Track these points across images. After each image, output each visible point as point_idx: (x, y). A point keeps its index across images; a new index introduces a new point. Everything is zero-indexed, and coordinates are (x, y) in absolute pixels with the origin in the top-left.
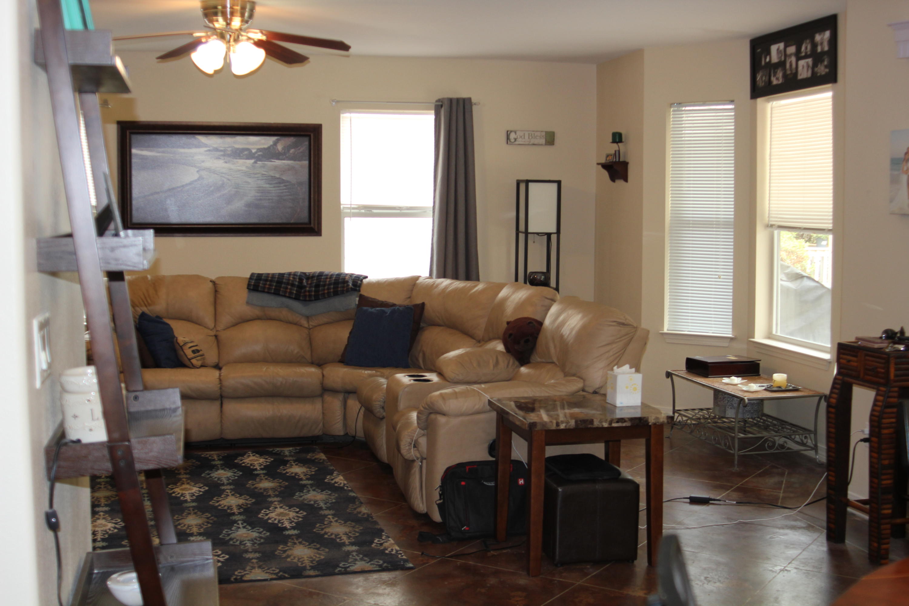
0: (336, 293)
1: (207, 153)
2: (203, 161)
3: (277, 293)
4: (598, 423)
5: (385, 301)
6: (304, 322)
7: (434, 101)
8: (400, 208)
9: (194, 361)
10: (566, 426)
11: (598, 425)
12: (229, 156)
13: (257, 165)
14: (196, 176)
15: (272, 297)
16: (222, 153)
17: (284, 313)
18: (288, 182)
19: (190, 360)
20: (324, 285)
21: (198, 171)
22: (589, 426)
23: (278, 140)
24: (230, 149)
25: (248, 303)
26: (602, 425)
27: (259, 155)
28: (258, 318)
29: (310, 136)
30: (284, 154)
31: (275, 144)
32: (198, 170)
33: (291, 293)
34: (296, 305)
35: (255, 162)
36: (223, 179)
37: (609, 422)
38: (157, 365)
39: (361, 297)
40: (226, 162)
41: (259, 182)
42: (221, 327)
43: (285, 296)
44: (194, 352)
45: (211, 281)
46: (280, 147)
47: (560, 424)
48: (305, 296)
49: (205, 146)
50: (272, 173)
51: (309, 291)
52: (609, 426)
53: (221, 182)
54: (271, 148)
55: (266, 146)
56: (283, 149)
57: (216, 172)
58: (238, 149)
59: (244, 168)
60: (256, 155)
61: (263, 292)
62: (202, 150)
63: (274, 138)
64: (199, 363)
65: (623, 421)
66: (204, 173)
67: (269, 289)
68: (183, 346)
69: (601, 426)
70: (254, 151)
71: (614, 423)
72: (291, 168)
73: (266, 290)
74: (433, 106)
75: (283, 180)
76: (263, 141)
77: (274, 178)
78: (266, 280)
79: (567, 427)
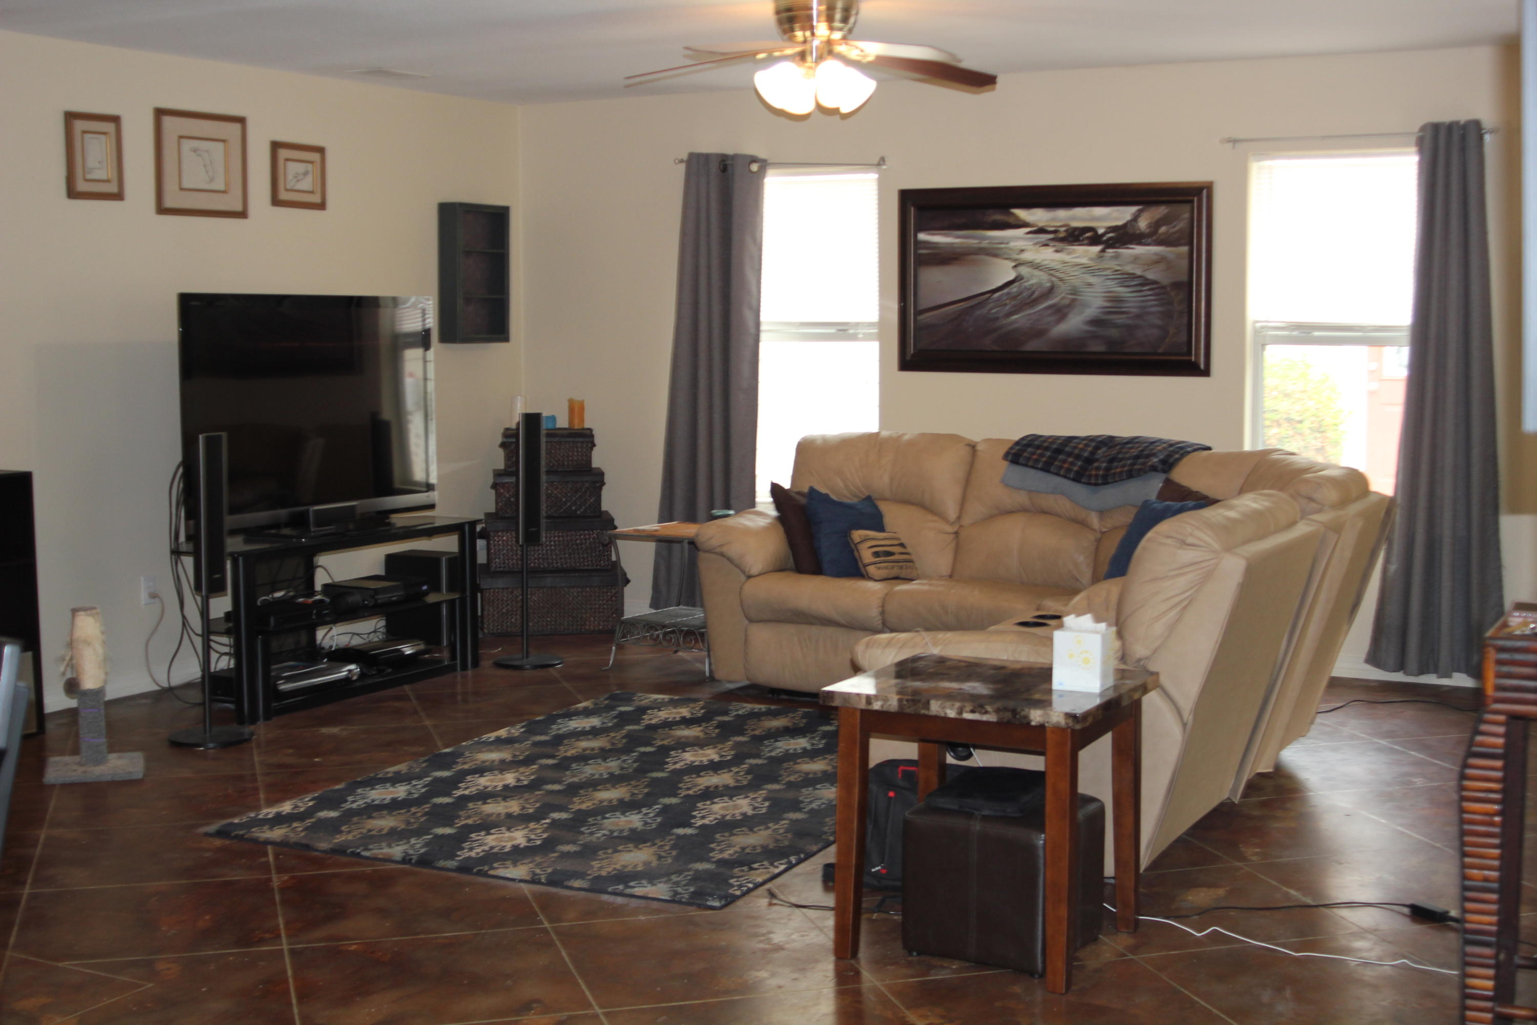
0: (1131, 475)
1: (1030, 236)
2: (1022, 251)
3: (1046, 469)
4: (938, 709)
5: (1197, 492)
6: (1094, 520)
7: (1416, 129)
8: (1361, 328)
9: (871, 570)
10: (882, 706)
11: (938, 711)
12: (1062, 240)
13: (1106, 254)
14: (1011, 276)
15: (1041, 474)
16: (1051, 236)
17: (1062, 504)
18: (1154, 282)
19: (865, 566)
20: (1122, 459)
21: (1015, 266)
22: (923, 712)
23: (1140, 211)
24: (1064, 229)
25: (1005, 483)
26: (946, 714)
27: (1111, 238)
28: (1024, 510)
29: (1192, 202)
30: (1150, 235)
31: (1135, 218)
32: (1014, 264)
33: (1069, 470)
34: (1079, 490)
35: (1103, 251)
36: (1054, 279)
37: (958, 709)
38: (817, 570)
39: (1168, 482)
40: (1057, 251)
41: (1109, 283)
42: (966, 521)
43: (1058, 474)
44: (876, 554)
45: (969, 445)
46: (1143, 224)
47: (873, 701)
48: (1090, 476)
49: (1025, 225)
50: (1129, 269)
51: (1098, 469)
52: (958, 717)
53: (1048, 285)
54: (1129, 224)
55: (1120, 223)
56: (1149, 226)
57: (1041, 268)
58: (1075, 229)
59: (1084, 261)
60: (1105, 238)
61: (1026, 465)
62: (1021, 232)
63: (1133, 209)
64: (883, 573)
65: (983, 711)
66: (1024, 271)
67: (1037, 461)
68: (858, 543)
69: (943, 715)
70: (1101, 231)
71: (967, 712)
72: (1160, 260)
73: (1030, 463)
74: (1413, 139)
75: (1147, 279)
76: (1115, 215)
77: (1133, 276)
78: (1038, 447)
79: (885, 709)
